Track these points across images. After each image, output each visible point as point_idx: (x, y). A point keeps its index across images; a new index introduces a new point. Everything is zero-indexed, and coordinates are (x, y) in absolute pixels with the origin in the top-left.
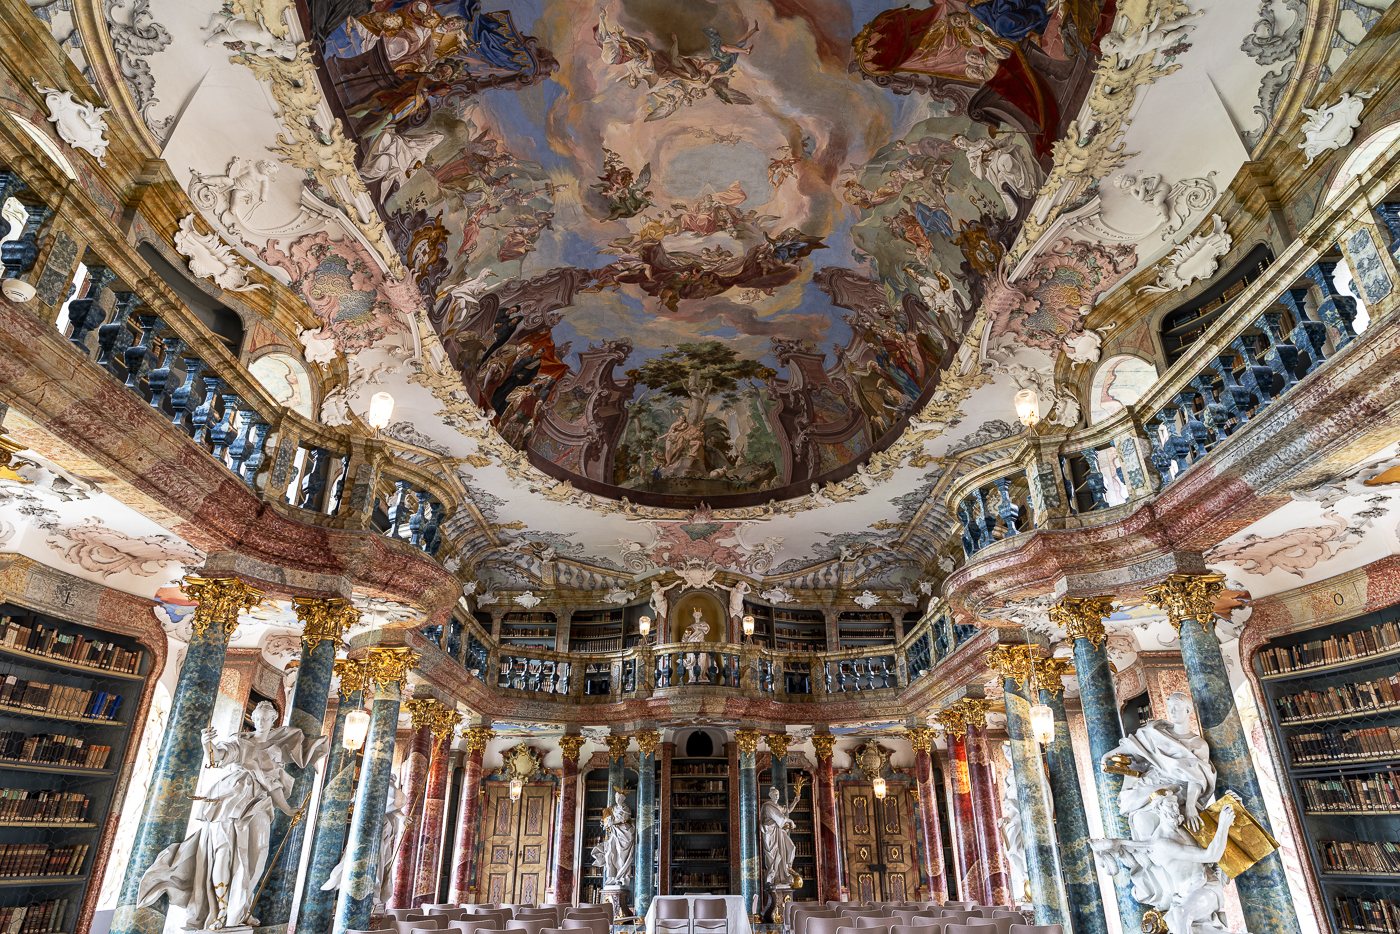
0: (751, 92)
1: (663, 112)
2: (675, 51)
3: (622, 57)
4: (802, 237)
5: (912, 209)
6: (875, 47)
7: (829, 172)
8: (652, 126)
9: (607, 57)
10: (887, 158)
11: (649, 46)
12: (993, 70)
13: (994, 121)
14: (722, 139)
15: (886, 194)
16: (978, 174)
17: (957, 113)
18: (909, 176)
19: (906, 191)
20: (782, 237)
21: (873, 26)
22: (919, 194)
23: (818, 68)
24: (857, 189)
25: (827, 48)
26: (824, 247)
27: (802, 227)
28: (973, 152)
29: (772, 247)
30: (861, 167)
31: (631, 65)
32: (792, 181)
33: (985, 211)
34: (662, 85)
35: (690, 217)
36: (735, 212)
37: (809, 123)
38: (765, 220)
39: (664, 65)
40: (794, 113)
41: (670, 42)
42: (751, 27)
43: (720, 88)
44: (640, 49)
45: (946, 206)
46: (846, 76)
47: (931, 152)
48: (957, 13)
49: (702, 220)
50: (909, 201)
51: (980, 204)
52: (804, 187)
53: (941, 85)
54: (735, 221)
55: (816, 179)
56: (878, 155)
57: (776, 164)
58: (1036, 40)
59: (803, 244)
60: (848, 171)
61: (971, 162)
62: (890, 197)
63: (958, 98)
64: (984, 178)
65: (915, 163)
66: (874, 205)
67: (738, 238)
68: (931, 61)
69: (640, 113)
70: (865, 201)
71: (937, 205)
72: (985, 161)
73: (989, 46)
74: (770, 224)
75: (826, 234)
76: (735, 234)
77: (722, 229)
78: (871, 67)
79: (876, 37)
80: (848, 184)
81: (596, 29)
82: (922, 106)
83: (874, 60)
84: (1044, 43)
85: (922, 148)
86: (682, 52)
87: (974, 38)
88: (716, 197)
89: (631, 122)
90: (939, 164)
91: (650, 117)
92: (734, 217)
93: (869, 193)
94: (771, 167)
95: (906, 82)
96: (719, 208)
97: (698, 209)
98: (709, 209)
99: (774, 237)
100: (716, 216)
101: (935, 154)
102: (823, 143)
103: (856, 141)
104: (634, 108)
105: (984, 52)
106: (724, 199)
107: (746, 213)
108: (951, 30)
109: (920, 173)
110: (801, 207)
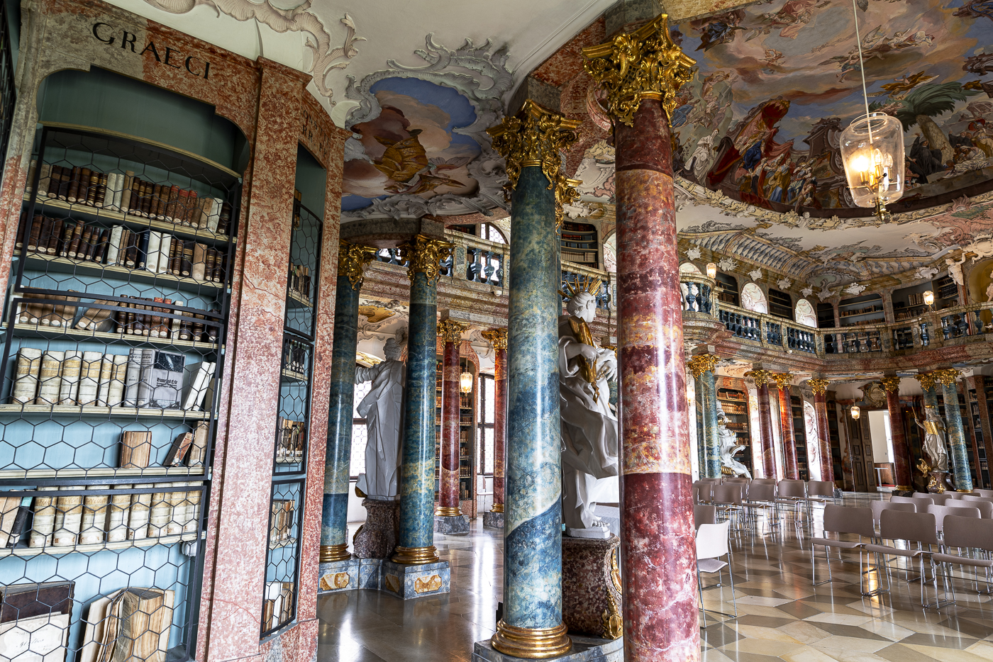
0: (824, 67)
1: (870, 35)
2: (879, 56)
3: (911, 39)
4: (719, 42)
5: (691, 103)
6: (778, 107)
7: (743, 72)
8: (874, 26)
9: (921, 34)
10: (726, 97)
11: (896, 49)
12: (737, 148)
13: (718, 149)
14: (823, 46)
15: (707, 92)
16: (700, 142)
17: (728, 132)
18: (710, 106)
19: (703, 102)
20: (731, 35)
21: (786, 110)
22: (698, 109)
23: (795, 89)
24: (721, 79)
25: (800, 94)
26: (699, 49)
27: (726, 46)
28: (709, 139)
29: (731, 26)
30: (731, 85)
31: (903, 38)
32: (761, 57)
33: (684, 148)
34: (880, 42)
35: (810, 5)
36: (780, 26)
37: (778, 76)
38: (755, 34)
39: (884, 48)
40: (791, 75)
41: (885, 57)
42: (843, 80)
43: (842, 59)
44: (899, 46)
45: (687, 123)
46: (779, 94)
47: (716, 118)
48: (764, 135)
49: (800, 8)
50: (696, 102)
51: (687, 145)
52: (750, 60)
53: (742, 126)
54: (775, 22)
55: (748, 66)
56: (731, 93)
57: (780, 56)
58: (742, 165)
59: (713, 40)
60: (735, 78)
61: (705, 138)
62: (704, 93)
63: (733, 133)
64: (698, 145)
65: (715, 109)
66: (704, 84)
67: (762, 16)
68: (754, 124)
69: (887, 26)
70: (710, 79)
71: (689, 118)
72: (705, 145)
73: (746, 146)
74: (748, 35)
75: (706, 54)
76: (767, 16)
77: (779, 13)
78: (772, 103)
79: (781, 108)
80: (728, 76)
81: (933, 38)
82: (739, 117)
83: (774, 105)
84: (740, 168)
85: (720, 114)
86: (876, 57)
87: (751, 140)
88: (802, 25)
89: (890, 21)
90: (708, 122)
91: (878, 29)
92: (778, 23)
93: (713, 83)
94: (781, 55)
95: (753, 114)
96: (793, 21)
97: (808, 12)
98: (800, 17)
99: (736, 31)
100: (792, 17)
101: (715, 121)
102: (762, 76)
103: (746, 87)
104: (892, 26)
105: (745, 144)
106: (796, 27)
107: (772, 30)
108: (759, 132)
109: (708, 111)
110: (740, 52)
